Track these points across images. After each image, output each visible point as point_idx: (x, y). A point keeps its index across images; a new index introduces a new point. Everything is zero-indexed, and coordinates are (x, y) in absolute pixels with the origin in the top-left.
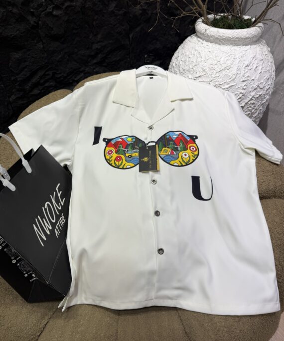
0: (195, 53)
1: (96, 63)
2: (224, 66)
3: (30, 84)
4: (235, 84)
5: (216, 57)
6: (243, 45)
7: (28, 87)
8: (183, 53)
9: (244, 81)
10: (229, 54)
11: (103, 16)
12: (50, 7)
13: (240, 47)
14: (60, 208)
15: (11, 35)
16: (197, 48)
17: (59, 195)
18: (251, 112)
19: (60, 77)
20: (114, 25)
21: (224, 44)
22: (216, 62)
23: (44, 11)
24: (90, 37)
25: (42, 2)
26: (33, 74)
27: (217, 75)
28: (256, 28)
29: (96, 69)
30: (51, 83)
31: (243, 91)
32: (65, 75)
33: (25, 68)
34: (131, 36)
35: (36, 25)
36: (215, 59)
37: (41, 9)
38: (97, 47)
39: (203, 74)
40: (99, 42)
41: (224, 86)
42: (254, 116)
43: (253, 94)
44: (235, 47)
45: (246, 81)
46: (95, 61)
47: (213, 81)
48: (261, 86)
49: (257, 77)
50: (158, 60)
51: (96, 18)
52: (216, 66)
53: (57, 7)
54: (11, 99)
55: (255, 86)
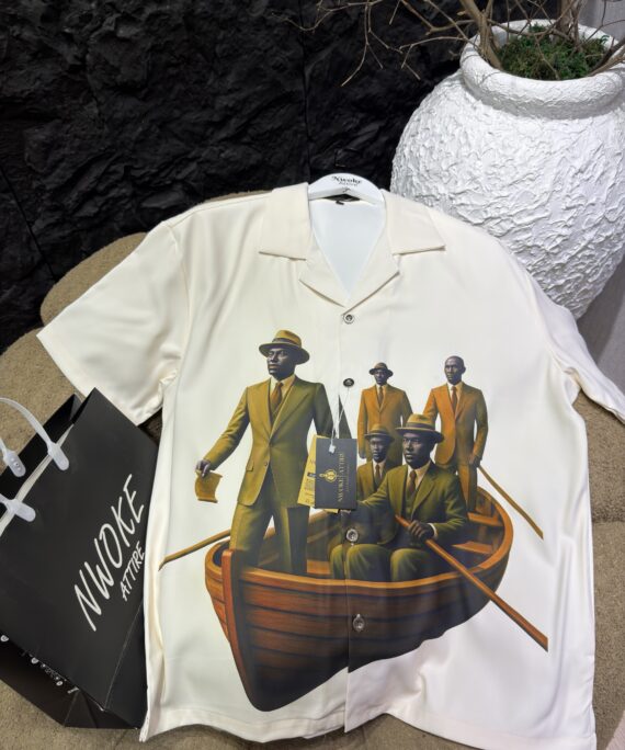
0: (457, 132)
1: (225, 139)
2: (522, 172)
3: (74, 195)
4: (546, 214)
5: (504, 147)
6: (574, 118)
7: (71, 199)
8: (429, 126)
9: (568, 209)
10: (537, 142)
11: (239, 30)
12: (111, 19)
13: (566, 121)
14: (132, 532)
15: (22, 92)
16: (461, 120)
17: (130, 501)
18: (583, 273)
19: (142, 176)
20: (266, 51)
21: (525, 115)
22: (504, 160)
23: (96, 29)
24: (209, 82)
25: (92, 10)
26: (81, 172)
27: (505, 194)
28: (610, 74)
29: (227, 152)
30: (124, 191)
31: (564, 231)
32: (154, 171)
33: (61, 161)
34: (308, 71)
35: (78, 63)
36: (501, 151)
37: (88, 26)
38: (225, 103)
39: (471, 187)
40: (230, 91)
41: (520, 218)
42: (590, 280)
43: (589, 236)
44: (554, 124)
45: (574, 207)
46: (223, 134)
47: (494, 206)
48: (612, 217)
49: (603, 198)
50: (373, 121)
51: (220, 37)
52: (502, 172)
53: (127, 19)
54: (34, 229)
55: (596, 218)
